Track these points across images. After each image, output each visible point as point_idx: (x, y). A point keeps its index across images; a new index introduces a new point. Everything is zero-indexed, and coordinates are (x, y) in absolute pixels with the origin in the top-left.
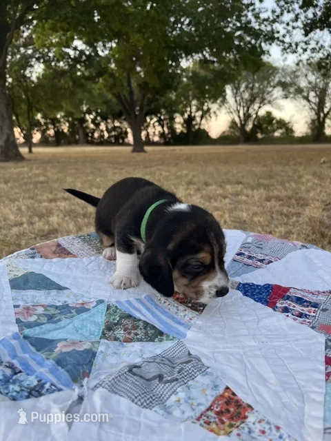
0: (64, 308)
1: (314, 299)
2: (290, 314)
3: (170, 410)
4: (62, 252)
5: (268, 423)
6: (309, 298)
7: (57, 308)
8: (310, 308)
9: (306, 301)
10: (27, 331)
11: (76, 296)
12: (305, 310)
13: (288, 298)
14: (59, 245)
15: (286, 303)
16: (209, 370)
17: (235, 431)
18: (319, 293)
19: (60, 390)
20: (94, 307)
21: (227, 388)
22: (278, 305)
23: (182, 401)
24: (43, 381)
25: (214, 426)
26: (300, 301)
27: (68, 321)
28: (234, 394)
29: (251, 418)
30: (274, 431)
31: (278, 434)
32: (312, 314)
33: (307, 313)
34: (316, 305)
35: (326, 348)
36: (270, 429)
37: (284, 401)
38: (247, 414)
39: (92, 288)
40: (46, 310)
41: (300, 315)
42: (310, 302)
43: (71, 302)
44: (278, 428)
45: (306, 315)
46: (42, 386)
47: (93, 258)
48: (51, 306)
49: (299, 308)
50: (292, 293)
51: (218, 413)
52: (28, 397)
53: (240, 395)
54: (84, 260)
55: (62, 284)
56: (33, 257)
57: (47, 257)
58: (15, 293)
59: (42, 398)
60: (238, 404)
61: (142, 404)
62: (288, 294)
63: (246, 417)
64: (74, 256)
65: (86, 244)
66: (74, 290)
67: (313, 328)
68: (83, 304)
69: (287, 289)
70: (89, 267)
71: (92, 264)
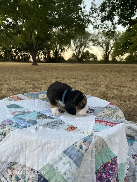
0: (24, 112)
1: (94, 109)
4: (19, 99)
7: (22, 112)
10: (16, 117)
11: (27, 109)
12: (91, 112)
14: (18, 97)
17: (73, 131)
18: (96, 107)
19: (31, 126)
20: (33, 112)
21: (72, 125)
25: (69, 130)
26: (90, 109)
27: (27, 115)
29: (77, 129)
32: (93, 112)
34: (94, 110)
36: (81, 130)
39: (31, 108)
40: (19, 113)
43: (26, 111)
44: (83, 130)
46: (26, 126)
47: (29, 100)
48: (20, 112)
52: (24, 128)
53: (74, 126)
54: (27, 101)
55: (22, 107)
56: (11, 100)
57: (15, 100)
58: (9, 109)
59: (27, 128)
60: (74, 127)
64: (24, 100)
65: (26, 97)
66: (26, 108)
67: (93, 115)
68: (29, 111)
70: (29, 103)
71: (30, 102)
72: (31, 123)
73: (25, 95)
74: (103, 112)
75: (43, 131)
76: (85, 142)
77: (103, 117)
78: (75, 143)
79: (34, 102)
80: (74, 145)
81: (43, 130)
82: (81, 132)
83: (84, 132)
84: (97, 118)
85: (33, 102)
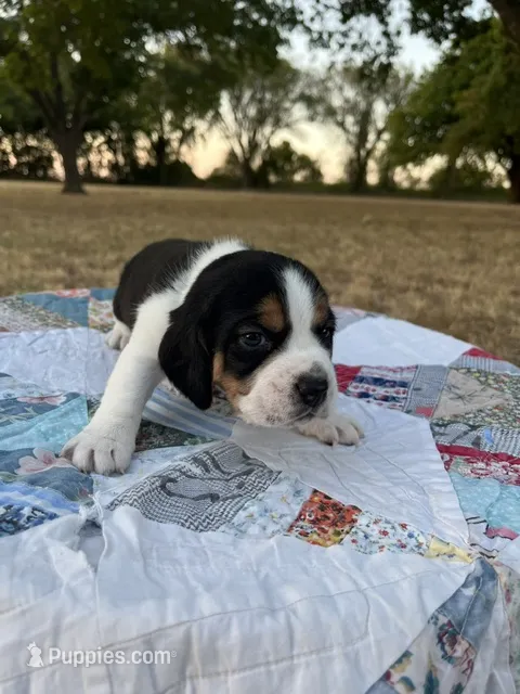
0: (9, 404)
1: (398, 377)
2: (371, 399)
3: (243, 528)
5: (387, 522)
6: (390, 376)
8: (397, 389)
9: (388, 381)
11: (24, 386)
12: (391, 392)
13: (362, 380)
15: (363, 387)
16: (281, 476)
17: (347, 538)
18: (402, 369)
19: (52, 517)
20: (63, 403)
21: (315, 491)
22: (350, 389)
23: (256, 516)
24: (16, 507)
25: (315, 537)
26: (379, 382)
27: (24, 423)
28: (326, 497)
29: (362, 521)
30: (399, 529)
31: (406, 533)
32: (402, 396)
33: (395, 395)
34: (404, 384)
35: (434, 435)
36: (393, 528)
37: (398, 496)
38: (354, 517)
39: (50, 375)
41: (386, 399)
42: (395, 382)
44: (404, 526)
45: (394, 398)
46: (18, 513)
47: (37, 333)
49: (381, 391)
50: (364, 372)
51: (313, 522)
53: (337, 497)
54: (22, 334)
60: (337, 507)
61: (197, 528)
62: (360, 374)
63: (354, 521)
65: (19, 312)
67: (408, 412)
68: (42, 399)
69: (357, 369)
70: (34, 346)
71: (40, 341)
72: (56, 488)
73: (12, 305)
74: (460, 397)
75: (145, 555)
76: (454, 642)
77: (474, 428)
78: (399, 661)
79: (66, 342)
80: (395, 677)
81: (141, 543)
82: (404, 546)
83: (421, 539)
84: (437, 429)
85: (59, 344)
